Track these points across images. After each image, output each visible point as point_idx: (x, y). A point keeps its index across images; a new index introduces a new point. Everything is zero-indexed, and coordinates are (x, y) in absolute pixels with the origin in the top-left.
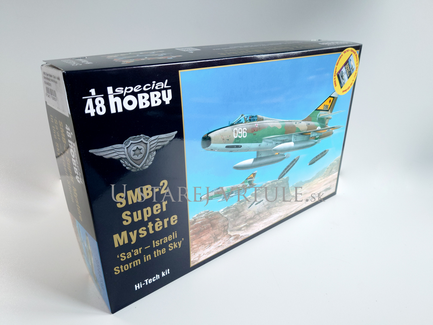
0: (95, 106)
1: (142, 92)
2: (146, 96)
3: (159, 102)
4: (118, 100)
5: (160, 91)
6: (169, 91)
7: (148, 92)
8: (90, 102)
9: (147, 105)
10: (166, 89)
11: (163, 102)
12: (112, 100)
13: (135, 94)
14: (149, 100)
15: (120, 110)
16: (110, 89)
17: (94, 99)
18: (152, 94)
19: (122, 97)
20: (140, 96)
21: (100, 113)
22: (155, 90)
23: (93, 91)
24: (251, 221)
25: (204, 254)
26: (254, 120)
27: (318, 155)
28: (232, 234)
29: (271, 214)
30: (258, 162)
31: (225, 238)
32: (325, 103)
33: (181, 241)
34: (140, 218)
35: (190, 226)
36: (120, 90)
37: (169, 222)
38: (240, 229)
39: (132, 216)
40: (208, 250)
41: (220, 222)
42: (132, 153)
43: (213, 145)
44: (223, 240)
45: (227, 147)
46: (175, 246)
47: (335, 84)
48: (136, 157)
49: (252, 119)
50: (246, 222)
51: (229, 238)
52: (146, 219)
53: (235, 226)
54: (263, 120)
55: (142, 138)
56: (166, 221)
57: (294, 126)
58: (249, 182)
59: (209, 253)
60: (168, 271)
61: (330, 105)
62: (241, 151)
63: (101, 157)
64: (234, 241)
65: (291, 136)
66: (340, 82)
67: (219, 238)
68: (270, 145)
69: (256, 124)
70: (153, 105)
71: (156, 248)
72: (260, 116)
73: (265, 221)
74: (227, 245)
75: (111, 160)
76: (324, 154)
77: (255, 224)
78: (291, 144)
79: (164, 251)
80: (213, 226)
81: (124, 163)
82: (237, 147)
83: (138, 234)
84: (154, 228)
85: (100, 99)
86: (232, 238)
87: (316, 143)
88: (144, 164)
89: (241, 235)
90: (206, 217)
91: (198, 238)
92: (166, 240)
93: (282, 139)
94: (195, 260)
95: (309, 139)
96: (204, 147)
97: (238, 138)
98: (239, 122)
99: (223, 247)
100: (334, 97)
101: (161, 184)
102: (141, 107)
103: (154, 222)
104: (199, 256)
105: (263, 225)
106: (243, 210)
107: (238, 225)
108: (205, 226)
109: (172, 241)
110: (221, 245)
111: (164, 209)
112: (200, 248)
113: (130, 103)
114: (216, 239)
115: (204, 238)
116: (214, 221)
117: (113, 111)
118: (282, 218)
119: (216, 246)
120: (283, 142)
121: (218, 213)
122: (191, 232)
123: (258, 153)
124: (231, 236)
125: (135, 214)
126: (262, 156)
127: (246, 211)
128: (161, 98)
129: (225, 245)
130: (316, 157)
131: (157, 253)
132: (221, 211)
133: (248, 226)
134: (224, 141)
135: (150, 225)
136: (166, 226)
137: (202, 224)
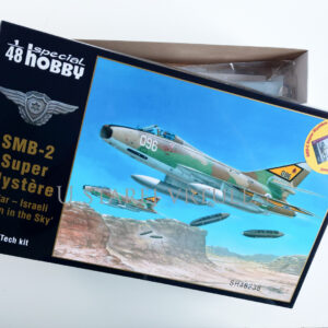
0: (14, 54)
1: (57, 59)
2: (60, 64)
3: (69, 74)
4: (34, 56)
5: (74, 65)
6: (82, 70)
7: (62, 62)
8: (12, 49)
9: (58, 71)
10: (80, 66)
11: (73, 76)
12: (29, 54)
13: (50, 59)
14: (61, 68)
15: (33, 65)
16: (30, 46)
17: (15, 48)
18: (65, 65)
19: (38, 56)
20: (54, 61)
21: (16, 60)
22: (68, 62)
23: (17, 42)
24: (140, 254)
26: (170, 138)
27: (263, 231)
28: (111, 252)
29: (170, 263)
30: (165, 188)
31: (101, 251)
32: (286, 169)
33: (49, 219)
34: (18, 169)
35: (64, 210)
36: (38, 50)
37: (43, 190)
38: (123, 254)
39: (11, 161)
40: (77, 251)
41: (99, 228)
42: (31, 105)
43: (112, 139)
44: (98, 252)
45: (129, 150)
46: (42, 220)
47: (308, 153)
48: (32, 111)
49: (167, 136)
50: (132, 249)
51: (106, 256)
52: (22, 173)
53: (116, 244)
54: (182, 143)
55: (44, 97)
56: (41, 187)
57: (227, 174)
58: (148, 205)
59: (77, 255)
60: (26, 242)
61: (293, 175)
62: (146, 163)
65: (221, 182)
66: (317, 155)
67: (94, 245)
68: (187, 177)
69: (172, 144)
70: (63, 73)
71: (22, 209)
72: (178, 138)
73: (160, 267)
74: (102, 262)
75: (11, 101)
76: (273, 234)
77: (144, 261)
78: (219, 193)
79: (29, 217)
80: (90, 226)
81: (21, 111)
82: (142, 156)
83: (11, 183)
84: (27, 186)
85: (20, 50)
86: (109, 257)
87: (260, 212)
88: (38, 120)
89: (123, 262)
90: (85, 212)
91: (69, 228)
92: (34, 207)
93: (206, 179)
94: (59, 251)
95: (249, 200)
96: (102, 136)
97: (144, 148)
98: (150, 131)
100: (302, 169)
101: (48, 148)
102: (52, 70)
103: (29, 181)
104: (65, 251)
106: (133, 233)
107: (122, 246)
108: (81, 220)
109: (41, 213)
110: (94, 257)
111: (43, 174)
112: (68, 241)
113: (43, 63)
114: (89, 244)
115: (76, 233)
116: (92, 222)
117: (27, 63)
118: (188, 280)
119: (87, 253)
120: (207, 183)
121: (100, 216)
122: (63, 216)
123: (167, 177)
124: (109, 255)
125: (14, 161)
126: (173, 184)
127: (136, 236)
128: (72, 71)
129: (99, 259)
130: (259, 231)
131: (22, 215)
132: (104, 215)
133: (135, 258)
134: (126, 141)
135: (24, 182)
136: (39, 192)
137: (78, 216)
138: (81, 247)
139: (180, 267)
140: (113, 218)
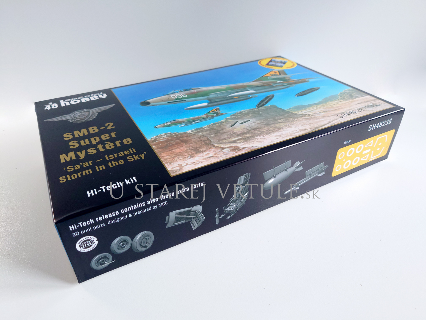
16: (62, 102)
17: (51, 105)
21: (54, 108)
23: (50, 103)
24: (248, 135)
25: (187, 164)
28: (223, 146)
31: (213, 150)
33: (143, 154)
34: (88, 143)
36: (68, 100)
37: (121, 143)
38: (234, 142)
39: (78, 143)
40: (191, 160)
41: (194, 139)
42: (77, 116)
44: (212, 151)
45: (168, 103)
46: (136, 158)
48: (81, 117)
51: (222, 150)
52: (94, 143)
55: (86, 110)
56: (118, 142)
59: (197, 163)
60: (134, 179)
63: (54, 121)
64: (235, 152)
67: (202, 150)
69: (194, 91)
70: (93, 99)
74: (224, 156)
77: (257, 137)
79: (121, 162)
80: (186, 142)
81: (71, 121)
83: (87, 153)
84: (104, 148)
88: (89, 118)
89: (242, 147)
90: (170, 137)
91: (167, 151)
92: (122, 154)
94: (174, 169)
99: (219, 158)
101: (106, 125)
102: (83, 101)
103: (104, 144)
104: (180, 166)
105: (278, 137)
106: (224, 129)
107: (225, 139)
108: (173, 142)
109: (131, 155)
110: (213, 156)
111: (114, 136)
112: (176, 159)
114: (197, 151)
115: (177, 151)
117: (63, 105)
119: (202, 157)
122: (154, 147)
124: (223, 148)
125: (82, 141)
126: (217, 101)
129: (219, 155)
130: (304, 92)
131: (113, 164)
133: (247, 140)
135: (100, 146)
136: (119, 145)
137: (167, 141)
138: (192, 156)
139: (289, 127)
140: (197, 129)
